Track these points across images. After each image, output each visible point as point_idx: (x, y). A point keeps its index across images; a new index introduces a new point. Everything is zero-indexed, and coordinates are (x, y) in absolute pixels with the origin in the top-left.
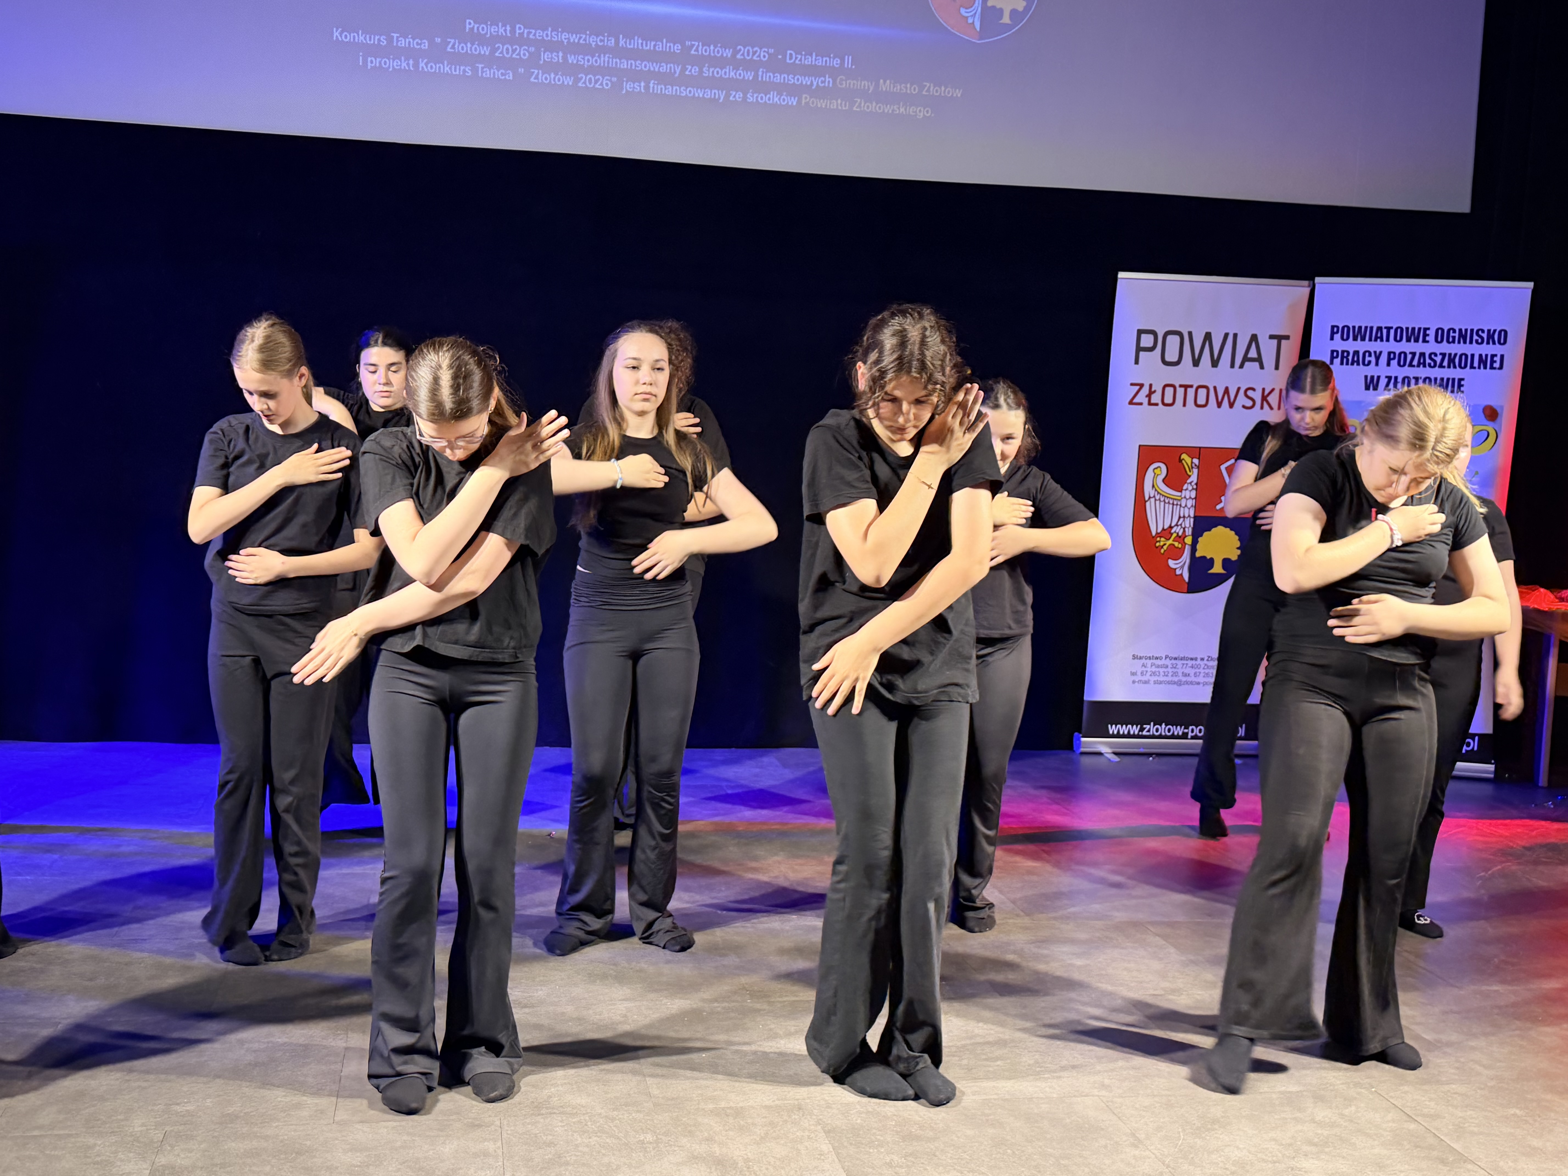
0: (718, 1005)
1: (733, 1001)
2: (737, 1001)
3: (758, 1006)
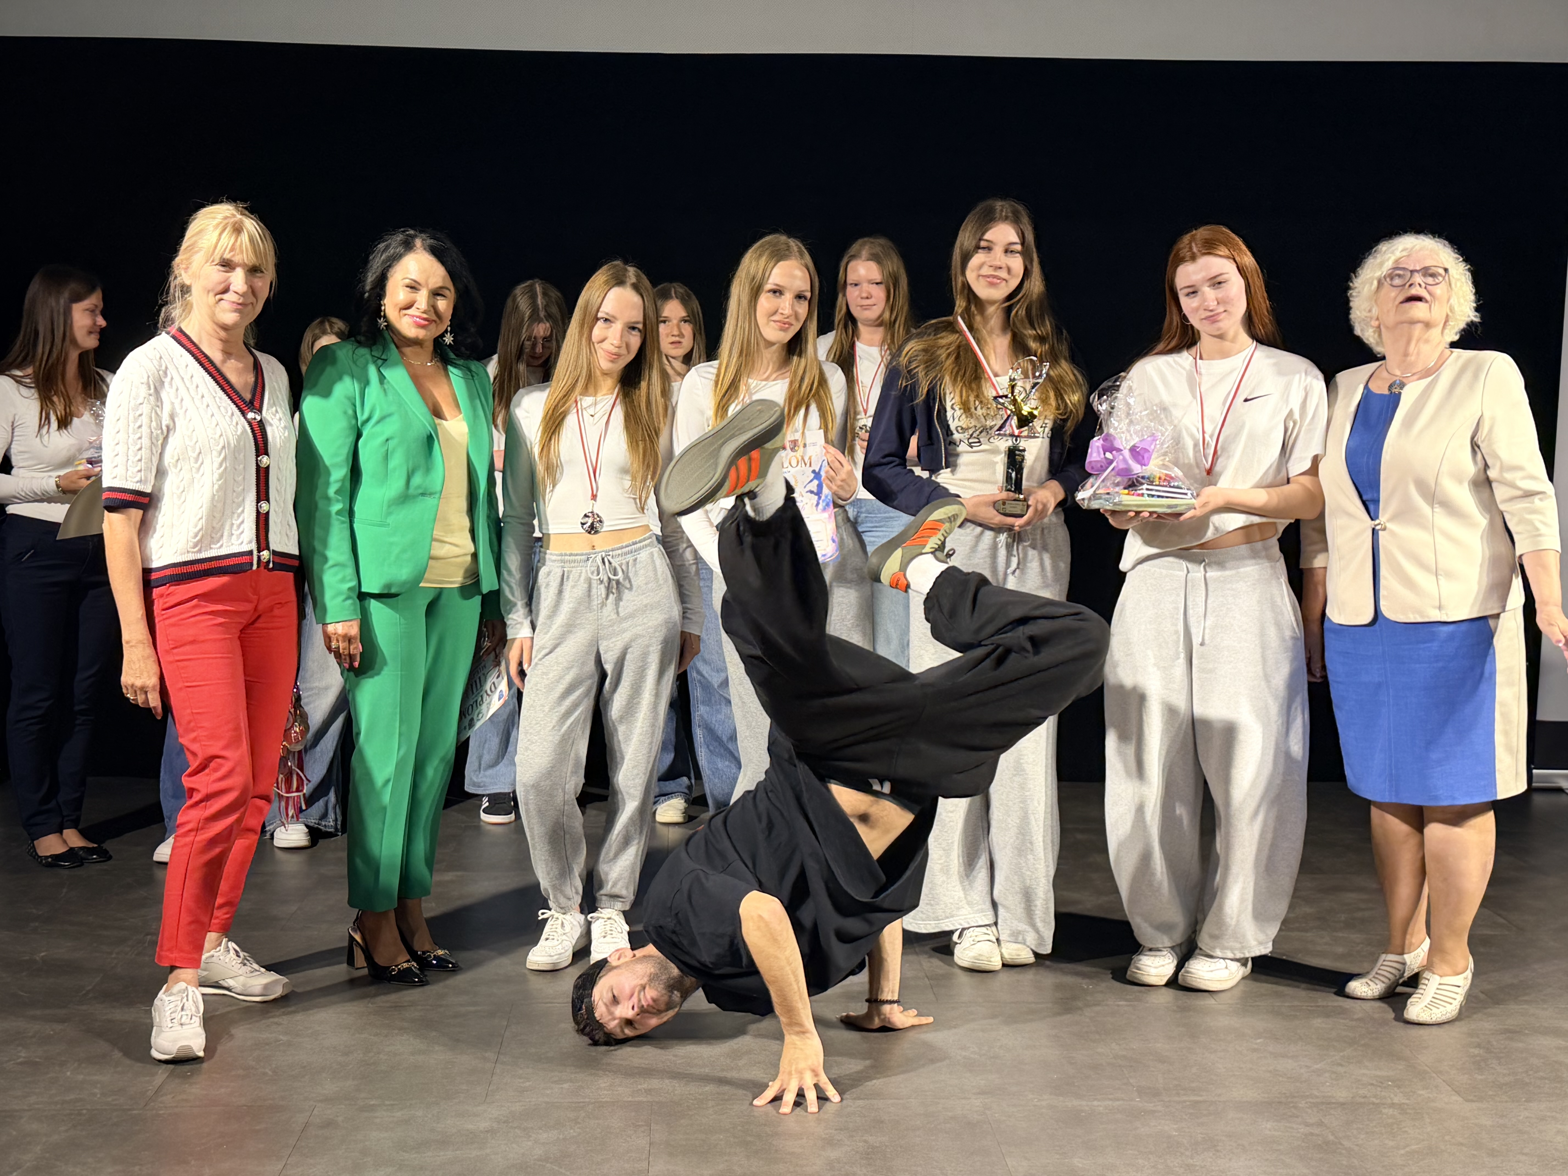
0: (1099, 1103)
1: (1118, 1100)
2: (1123, 1100)
3: (1150, 1106)
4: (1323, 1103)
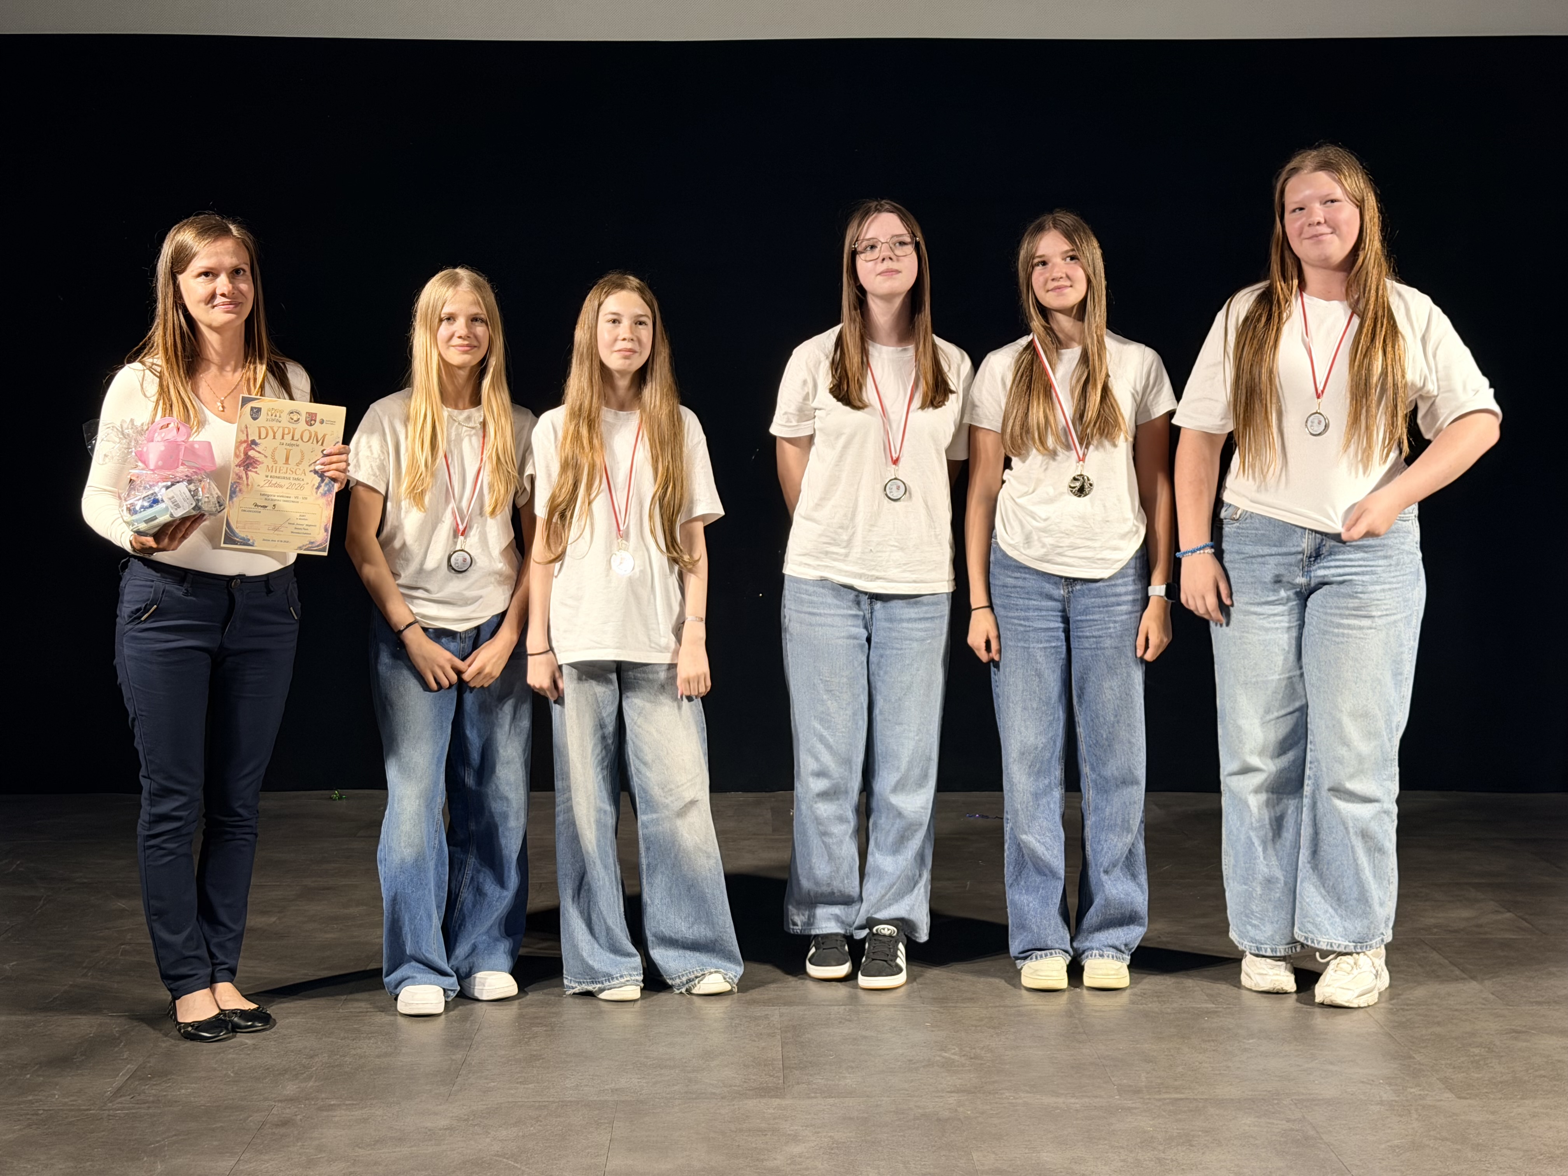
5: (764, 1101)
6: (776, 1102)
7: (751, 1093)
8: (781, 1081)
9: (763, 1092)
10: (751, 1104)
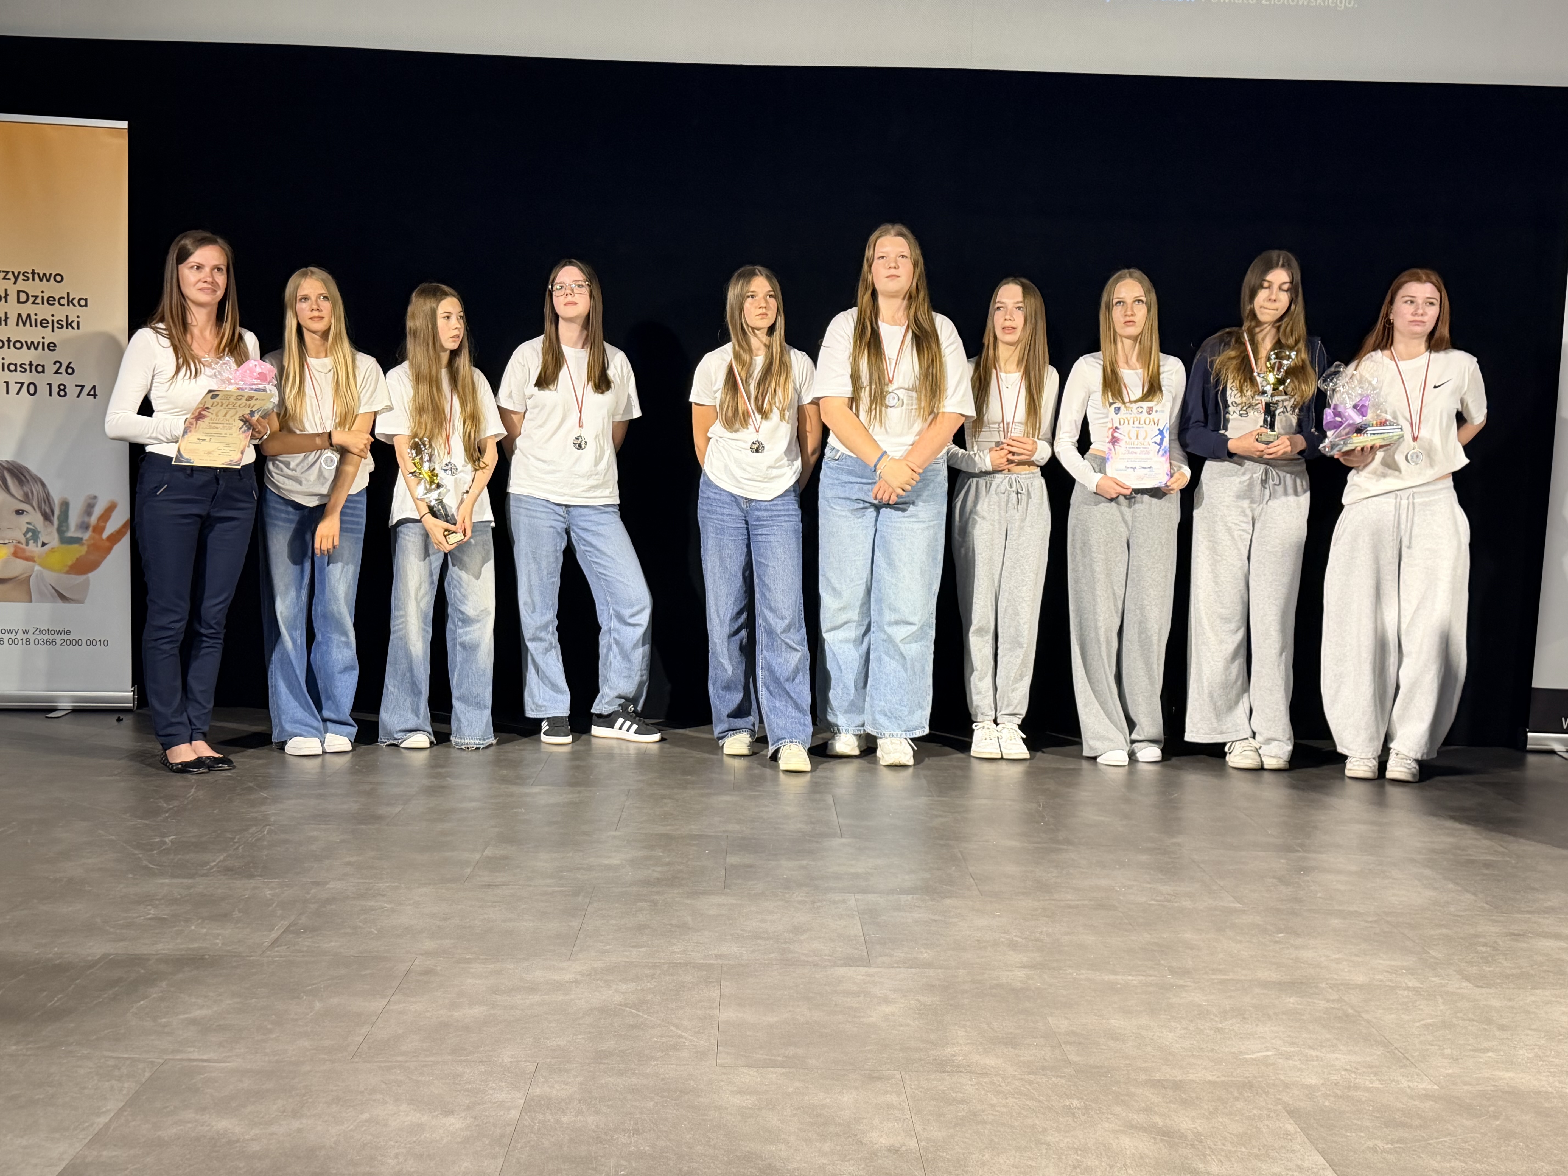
4: (1342, 984)
5: (853, 968)
6: (864, 970)
7: (842, 962)
8: (865, 954)
9: (850, 961)
10: (842, 971)
